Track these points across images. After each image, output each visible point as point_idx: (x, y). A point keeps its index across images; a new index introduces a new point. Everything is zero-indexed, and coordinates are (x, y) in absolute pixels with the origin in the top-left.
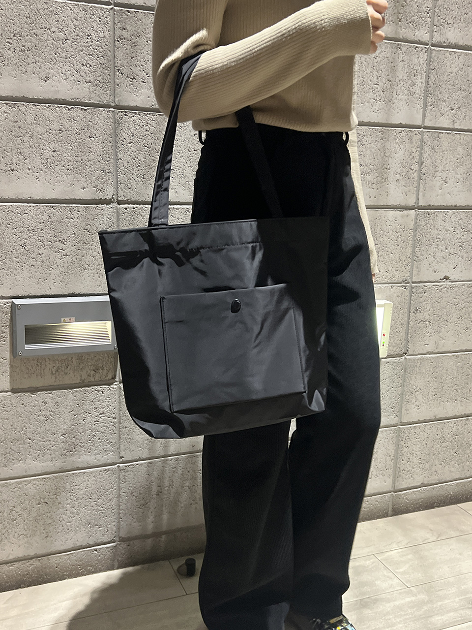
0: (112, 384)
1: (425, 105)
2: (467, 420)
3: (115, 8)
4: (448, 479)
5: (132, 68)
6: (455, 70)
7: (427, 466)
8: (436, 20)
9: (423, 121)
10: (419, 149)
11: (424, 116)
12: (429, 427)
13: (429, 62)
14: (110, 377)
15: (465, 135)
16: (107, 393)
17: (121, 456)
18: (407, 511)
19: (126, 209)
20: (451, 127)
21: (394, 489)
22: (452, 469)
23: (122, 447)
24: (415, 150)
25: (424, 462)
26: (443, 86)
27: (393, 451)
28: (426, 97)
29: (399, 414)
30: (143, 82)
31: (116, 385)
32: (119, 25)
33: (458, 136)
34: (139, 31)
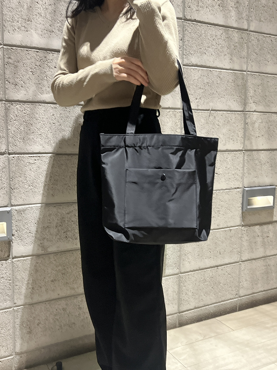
0: (8, 260)
2: (217, 268)
3: (4, 47)
4: (209, 304)
5: (15, 79)
6: (196, 78)
7: (197, 296)
8: (185, 52)
10: (180, 121)
12: (196, 274)
14: (6, 256)
15: (204, 112)
16: (5, 265)
17: (15, 302)
18: (187, 324)
19: (13, 157)
20: (197, 108)
21: (179, 311)
22: (211, 298)
23: (15, 297)
24: (178, 121)
25: (195, 294)
26: (191, 87)
27: (177, 289)
29: (179, 267)
30: (22, 87)
31: (10, 260)
32: (7, 56)
33: (200, 113)
34: (18, 59)
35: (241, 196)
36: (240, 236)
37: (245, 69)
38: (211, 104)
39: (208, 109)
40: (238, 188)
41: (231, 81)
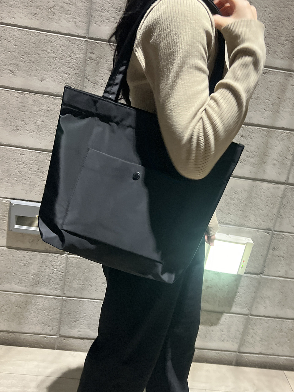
0: (63, 254)
3: (88, 40)
5: (95, 77)
12: (271, 321)
16: (59, 259)
17: (64, 293)
21: (239, 350)
22: (285, 349)
25: (264, 340)
29: (250, 309)
30: (102, 86)
31: (65, 255)
32: (90, 51)
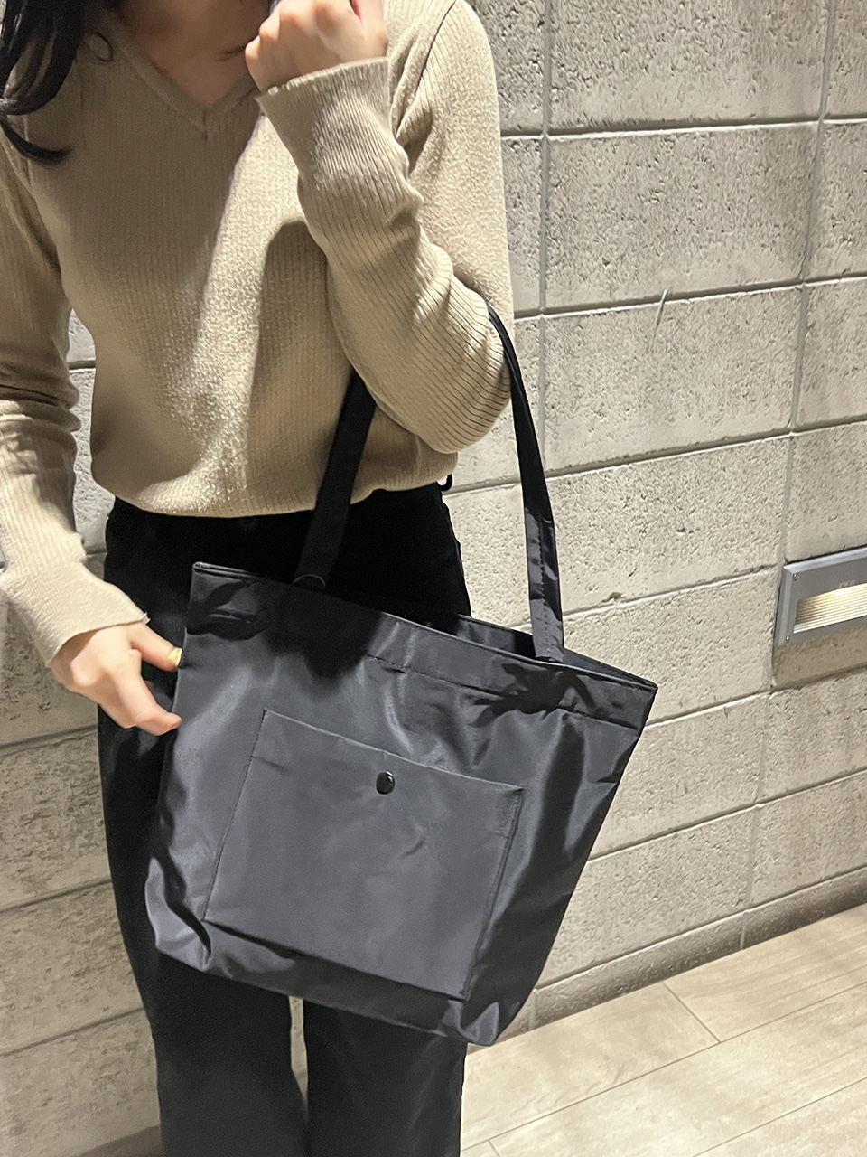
1: (545, 265)
2: (675, 837)
4: (642, 944)
6: (606, 178)
7: (600, 931)
8: (555, 75)
9: (543, 299)
10: (537, 359)
11: (544, 287)
12: (598, 866)
13: (546, 170)
15: (639, 310)
20: (606, 299)
22: (651, 925)
24: (530, 362)
25: (592, 926)
26: (584, 217)
28: (544, 248)
33: (624, 316)
35: (772, 592)
36: (761, 723)
37: (813, 108)
38: (666, 274)
39: (651, 294)
40: (762, 567)
41: (752, 167)
